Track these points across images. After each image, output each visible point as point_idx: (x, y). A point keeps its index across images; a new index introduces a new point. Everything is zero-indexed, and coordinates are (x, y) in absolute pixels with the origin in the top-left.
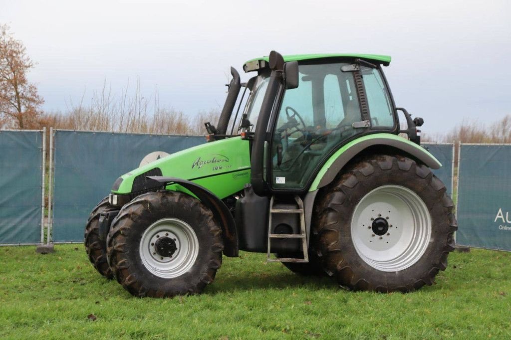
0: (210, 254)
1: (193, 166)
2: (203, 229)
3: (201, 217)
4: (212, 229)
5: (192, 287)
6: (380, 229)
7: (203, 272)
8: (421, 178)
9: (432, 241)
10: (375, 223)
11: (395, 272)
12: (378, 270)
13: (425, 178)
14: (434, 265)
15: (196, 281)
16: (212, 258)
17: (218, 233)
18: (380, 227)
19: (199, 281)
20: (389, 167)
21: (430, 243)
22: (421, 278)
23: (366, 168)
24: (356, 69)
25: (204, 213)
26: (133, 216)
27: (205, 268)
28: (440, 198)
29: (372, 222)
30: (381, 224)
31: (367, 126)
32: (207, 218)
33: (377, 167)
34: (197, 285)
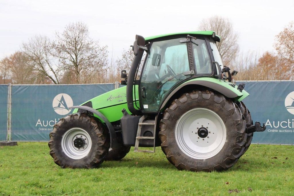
0: (97, 147)
1: (108, 100)
2: (93, 133)
3: (92, 127)
4: (98, 133)
5: (87, 164)
6: (203, 134)
7: (93, 157)
8: (218, 104)
9: (227, 141)
10: (200, 131)
11: (203, 160)
12: (192, 158)
13: (219, 104)
14: (228, 156)
15: (89, 161)
16: (98, 149)
17: (100, 136)
18: (203, 133)
19: (91, 161)
20: (196, 98)
21: (225, 142)
22: (219, 164)
23: (183, 98)
24: (188, 41)
25: (93, 125)
26: (56, 126)
27: (94, 154)
28: (230, 115)
29: (197, 130)
30: (203, 131)
31: (192, 74)
32: (95, 127)
33: (189, 97)
34: (90, 163)
